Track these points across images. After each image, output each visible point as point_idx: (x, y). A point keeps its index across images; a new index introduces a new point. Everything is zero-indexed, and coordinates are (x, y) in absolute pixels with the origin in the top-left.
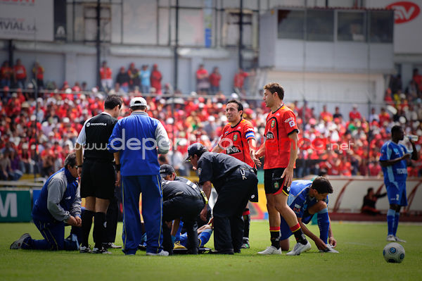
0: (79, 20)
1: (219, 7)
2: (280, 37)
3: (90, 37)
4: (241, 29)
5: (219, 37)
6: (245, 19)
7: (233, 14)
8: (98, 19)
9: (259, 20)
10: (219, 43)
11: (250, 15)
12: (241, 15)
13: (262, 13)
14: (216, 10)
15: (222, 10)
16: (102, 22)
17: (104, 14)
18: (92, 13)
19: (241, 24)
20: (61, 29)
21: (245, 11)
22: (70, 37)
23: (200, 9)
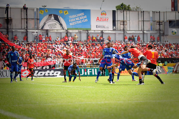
0: (119, 25)
1: (154, 20)
2: (169, 28)
3: (122, 29)
4: (160, 26)
5: (154, 28)
6: (161, 23)
7: (157, 22)
8: (124, 24)
9: (164, 23)
10: (154, 29)
11: (162, 22)
12: (160, 22)
13: (165, 21)
14: (153, 21)
15: (155, 21)
16: (125, 25)
17: (125, 23)
18: (122, 23)
19: (160, 24)
20: (114, 27)
21: (161, 21)
22: (117, 29)
23: (149, 21)
